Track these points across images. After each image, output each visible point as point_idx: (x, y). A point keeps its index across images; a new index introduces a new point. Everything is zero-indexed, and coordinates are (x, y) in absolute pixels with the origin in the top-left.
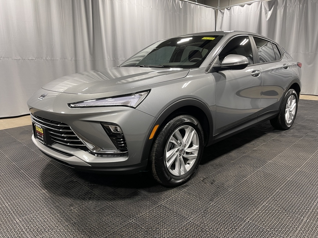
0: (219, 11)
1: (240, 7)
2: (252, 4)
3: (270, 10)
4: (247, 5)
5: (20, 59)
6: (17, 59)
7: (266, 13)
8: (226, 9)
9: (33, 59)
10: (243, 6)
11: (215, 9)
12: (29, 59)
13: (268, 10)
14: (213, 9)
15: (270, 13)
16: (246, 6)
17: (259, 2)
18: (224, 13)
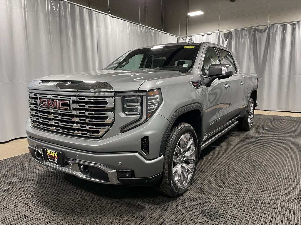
0: (180, 38)
1: (201, 36)
2: (211, 35)
3: (226, 41)
4: (207, 35)
5: (9, 83)
6: (6, 83)
7: (223, 43)
8: (188, 37)
9: (23, 83)
10: (204, 35)
11: (177, 37)
12: (18, 83)
13: (224, 40)
14: (176, 37)
15: (226, 43)
17: (218, 33)
18: (186, 40)
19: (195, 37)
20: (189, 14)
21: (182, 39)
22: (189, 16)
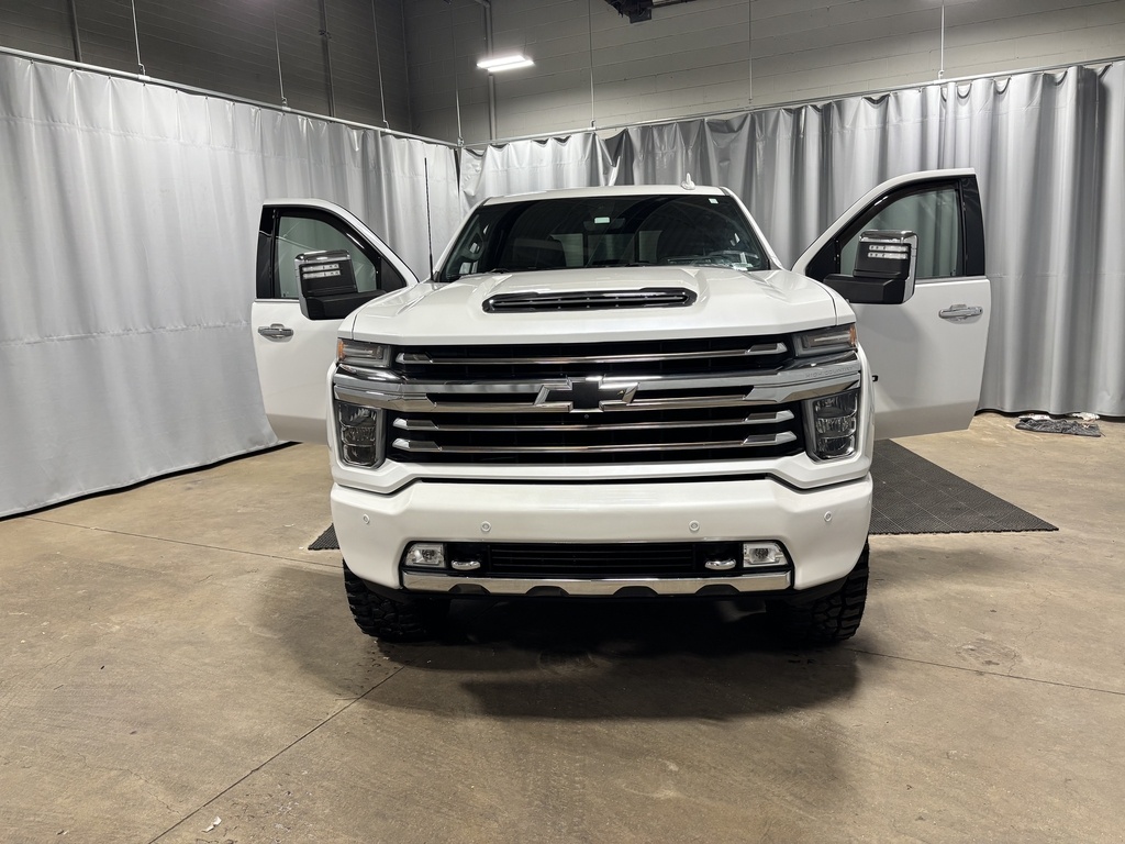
0: (464, 152)
1: (535, 144)
2: (569, 141)
3: (614, 162)
4: (555, 141)
7: (606, 171)
8: (490, 149)
10: (544, 142)
11: (454, 148)
14: (450, 147)
16: (551, 142)
17: (587, 135)
18: (482, 157)
19: (514, 146)
20: (482, 64)
21: (469, 156)
22: (485, 71)
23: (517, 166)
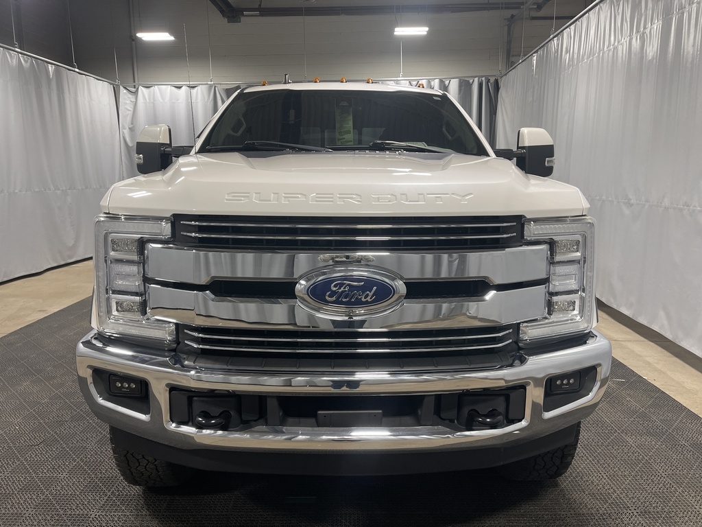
0: (121, 88)
1: (173, 88)
2: (196, 88)
4: (187, 88)
8: (141, 88)
10: (180, 88)
11: (113, 85)
14: (111, 84)
16: (184, 88)
17: (211, 86)
18: (136, 93)
19: (159, 89)
20: (139, 35)
21: (125, 91)
22: (140, 39)
23: (161, 101)
